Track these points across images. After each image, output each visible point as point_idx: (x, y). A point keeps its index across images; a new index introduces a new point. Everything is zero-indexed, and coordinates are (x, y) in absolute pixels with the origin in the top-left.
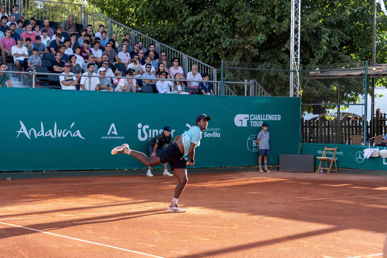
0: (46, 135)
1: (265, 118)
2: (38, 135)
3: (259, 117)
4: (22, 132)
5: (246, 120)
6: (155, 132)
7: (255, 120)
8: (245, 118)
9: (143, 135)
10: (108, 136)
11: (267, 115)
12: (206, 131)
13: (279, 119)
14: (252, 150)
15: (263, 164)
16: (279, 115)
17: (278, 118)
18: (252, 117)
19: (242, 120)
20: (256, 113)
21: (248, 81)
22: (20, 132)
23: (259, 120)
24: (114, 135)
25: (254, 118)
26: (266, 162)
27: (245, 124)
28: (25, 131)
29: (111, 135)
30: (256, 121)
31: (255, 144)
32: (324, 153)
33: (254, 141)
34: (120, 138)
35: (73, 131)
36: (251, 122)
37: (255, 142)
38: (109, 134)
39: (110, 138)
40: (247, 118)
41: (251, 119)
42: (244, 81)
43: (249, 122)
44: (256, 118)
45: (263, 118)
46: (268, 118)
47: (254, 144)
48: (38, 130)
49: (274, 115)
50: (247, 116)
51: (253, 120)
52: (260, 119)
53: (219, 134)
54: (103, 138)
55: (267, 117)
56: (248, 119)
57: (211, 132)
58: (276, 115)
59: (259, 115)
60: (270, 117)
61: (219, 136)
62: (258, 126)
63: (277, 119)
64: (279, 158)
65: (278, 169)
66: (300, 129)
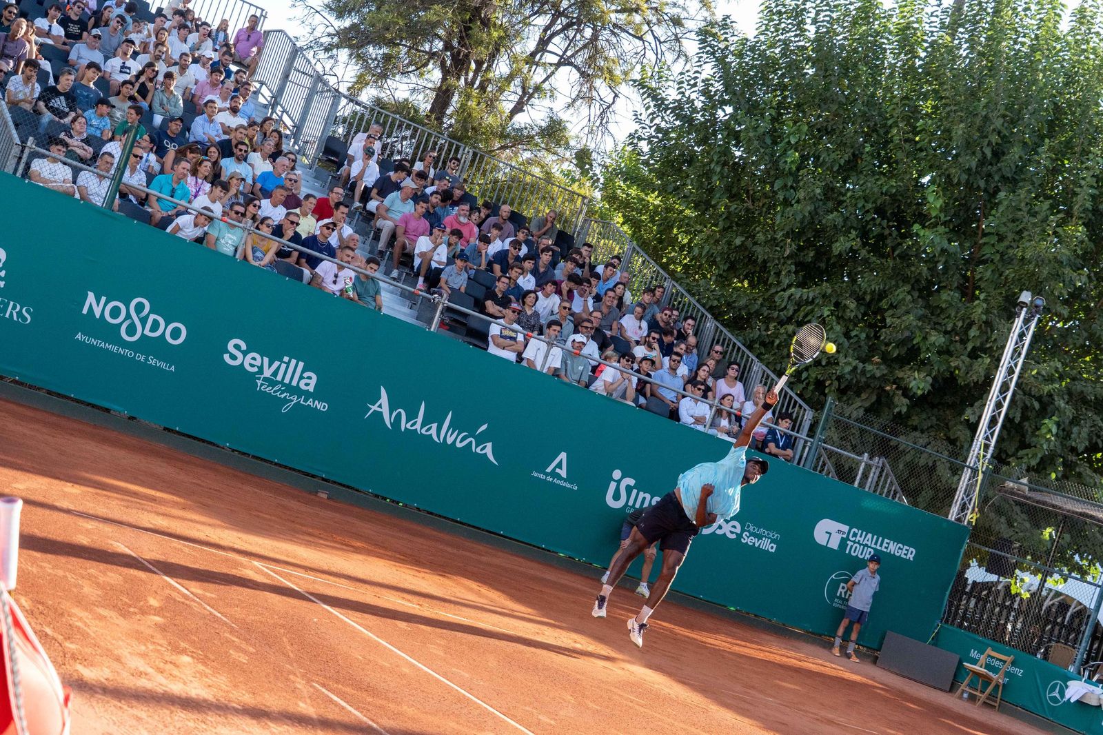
0: (423, 431)
1: (881, 546)
2: (408, 426)
3: (869, 539)
4: (379, 409)
5: (841, 536)
6: (644, 499)
7: (858, 543)
8: (839, 531)
9: (617, 496)
10: (547, 474)
11: (886, 540)
12: (749, 531)
13: (911, 557)
14: (832, 601)
15: (846, 638)
16: (911, 549)
17: (909, 555)
18: (855, 535)
19: (830, 534)
20: (866, 528)
21: (871, 459)
22: (375, 408)
23: (866, 545)
24: (559, 477)
25: (858, 538)
26: (854, 636)
27: (834, 544)
28: (385, 410)
29: (554, 474)
30: (860, 545)
31: (843, 591)
32: (983, 658)
33: (842, 585)
34: (570, 486)
35: (481, 440)
36: (850, 543)
37: (843, 588)
38: (549, 470)
39: (550, 479)
40: (844, 533)
41: (851, 538)
42: (860, 454)
43: (843, 543)
44: (862, 539)
45: (876, 544)
46: (886, 548)
47: (840, 590)
48: (412, 416)
49: (901, 546)
50: (845, 528)
51: (854, 542)
52: (869, 543)
53: (775, 546)
54: (535, 474)
55: (885, 545)
56: (845, 536)
57: (759, 537)
58: (906, 547)
59: (870, 535)
60: (893, 548)
61: (773, 551)
62: (860, 556)
63: (906, 555)
64: (883, 638)
65: (875, 661)
66: (948, 593)
